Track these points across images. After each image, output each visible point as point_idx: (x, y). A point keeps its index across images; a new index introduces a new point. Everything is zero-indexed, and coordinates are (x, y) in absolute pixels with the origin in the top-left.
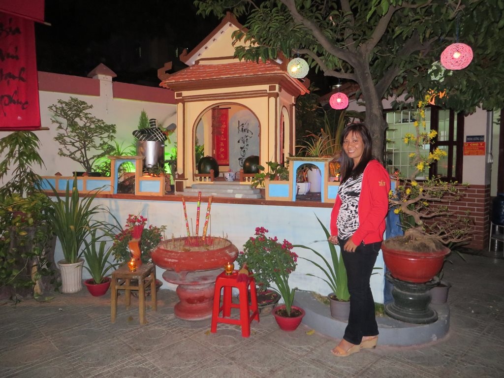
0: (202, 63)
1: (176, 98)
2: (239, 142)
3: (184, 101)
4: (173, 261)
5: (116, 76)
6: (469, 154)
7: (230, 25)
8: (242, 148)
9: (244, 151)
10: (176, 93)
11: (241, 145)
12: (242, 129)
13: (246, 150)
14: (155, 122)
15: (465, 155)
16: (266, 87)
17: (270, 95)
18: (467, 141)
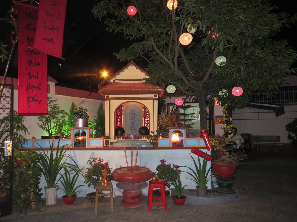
0: (116, 81)
1: (105, 98)
2: (130, 119)
3: (110, 100)
4: (131, 178)
5: (57, 83)
6: (217, 124)
7: (132, 66)
8: (131, 122)
9: (133, 124)
10: (105, 96)
11: (131, 121)
12: (132, 113)
13: (134, 123)
14: (82, 108)
15: (215, 124)
16: (152, 96)
17: (154, 99)
18: (216, 118)
